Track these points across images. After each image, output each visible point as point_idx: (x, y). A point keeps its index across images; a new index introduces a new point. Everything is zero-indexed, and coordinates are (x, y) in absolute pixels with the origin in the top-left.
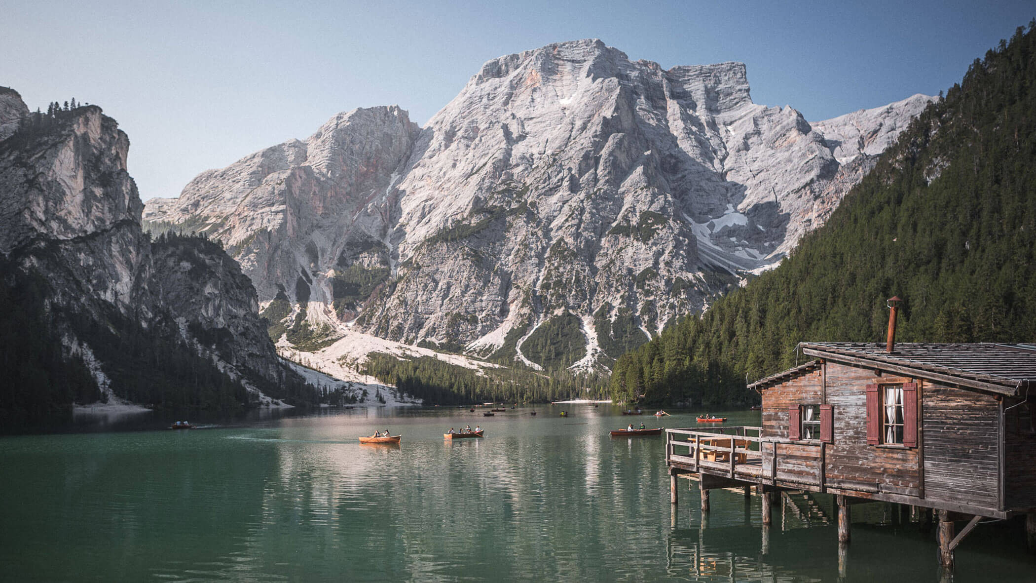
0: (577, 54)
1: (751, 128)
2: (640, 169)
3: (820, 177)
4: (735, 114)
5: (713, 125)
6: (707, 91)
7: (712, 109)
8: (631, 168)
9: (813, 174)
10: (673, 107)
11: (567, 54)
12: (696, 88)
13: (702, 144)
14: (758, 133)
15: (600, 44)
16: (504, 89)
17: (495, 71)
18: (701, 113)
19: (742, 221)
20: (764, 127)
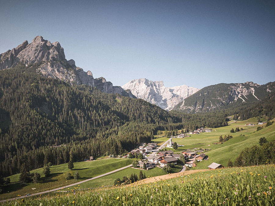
0: (143, 80)
1: (164, 90)
2: (153, 99)
3: (172, 98)
4: (162, 88)
5: (159, 89)
6: (158, 85)
7: (159, 87)
8: (152, 99)
9: (171, 97)
10: (154, 87)
11: (141, 80)
12: (157, 84)
13: (158, 92)
14: (165, 91)
15: (145, 79)
16: (134, 85)
17: (132, 82)
18: (157, 87)
19: (163, 102)
20: (165, 90)
